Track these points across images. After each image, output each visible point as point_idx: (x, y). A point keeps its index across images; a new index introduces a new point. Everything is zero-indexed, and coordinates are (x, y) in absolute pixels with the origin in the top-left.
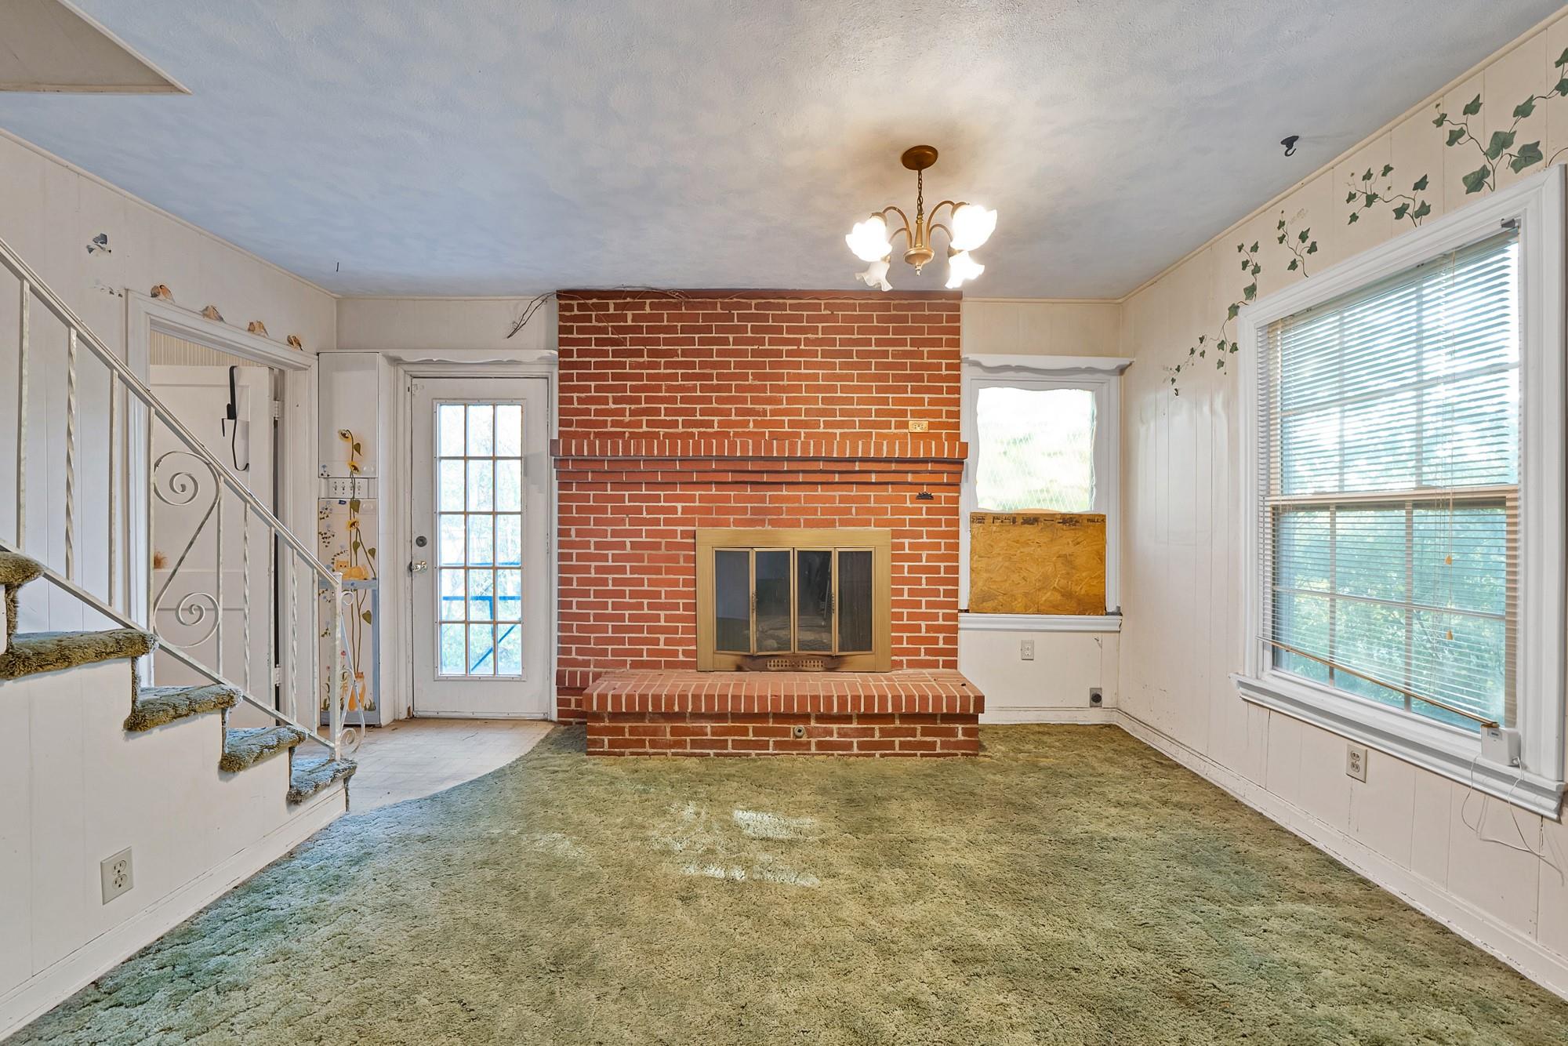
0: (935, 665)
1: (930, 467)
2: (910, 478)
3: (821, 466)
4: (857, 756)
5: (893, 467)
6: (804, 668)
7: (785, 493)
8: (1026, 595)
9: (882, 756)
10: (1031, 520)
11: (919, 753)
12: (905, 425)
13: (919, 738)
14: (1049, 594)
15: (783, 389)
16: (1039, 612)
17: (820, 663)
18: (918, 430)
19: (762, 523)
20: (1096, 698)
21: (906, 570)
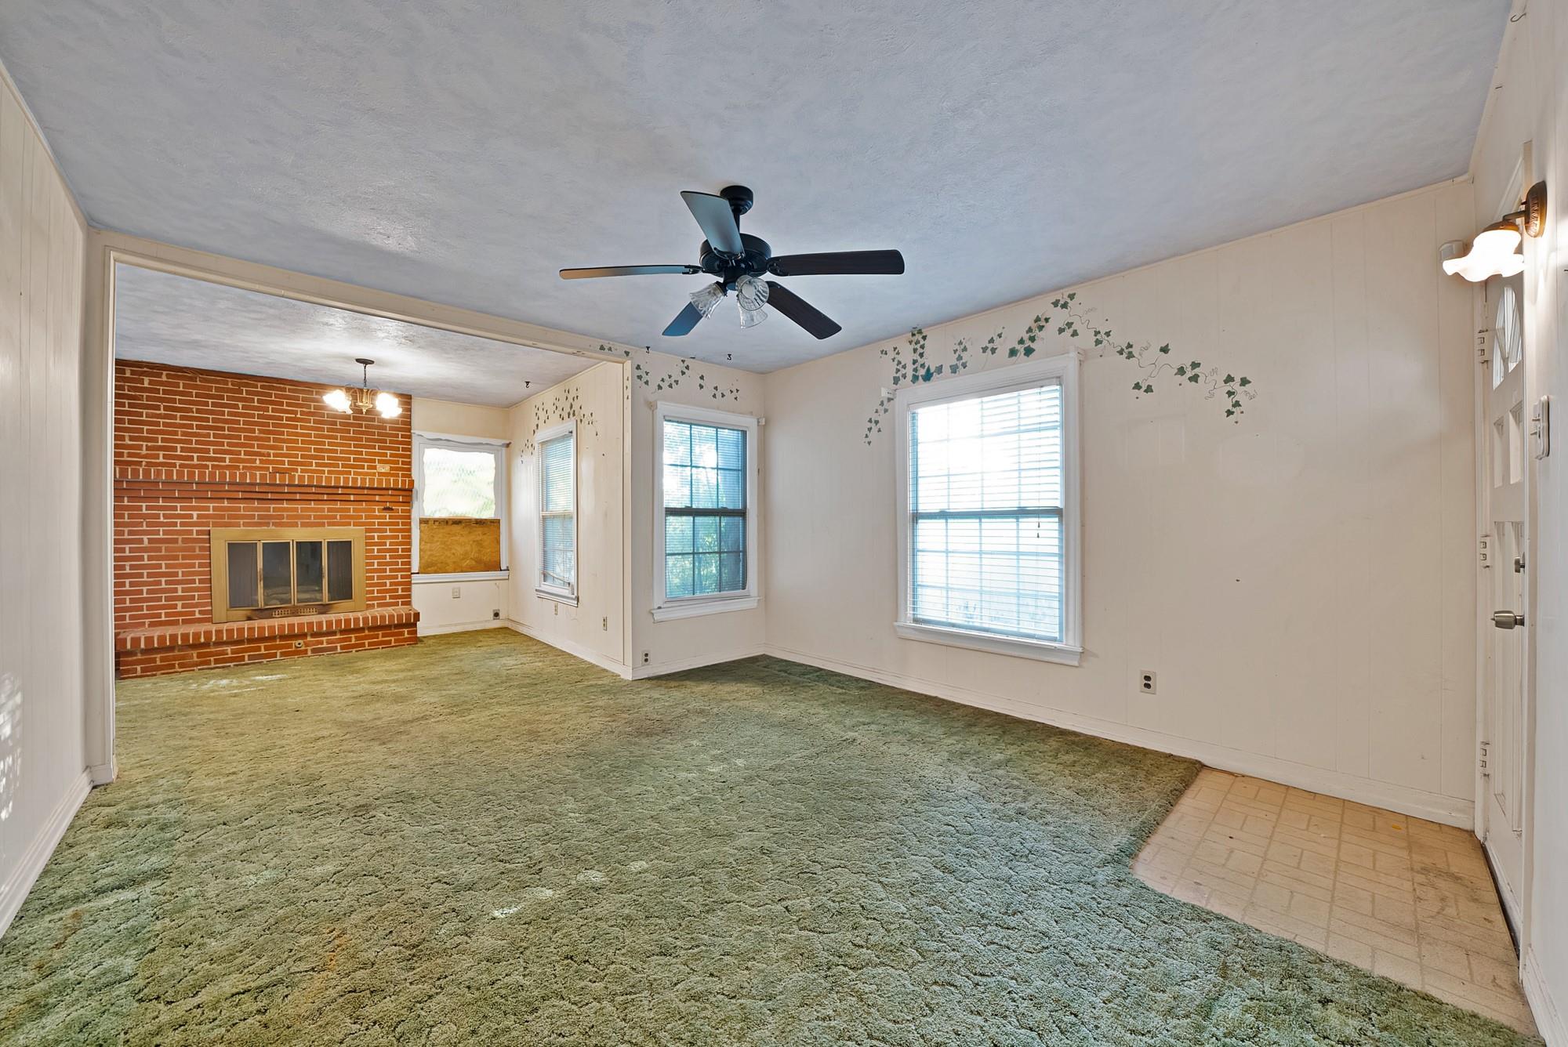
0: (397, 604)
1: (390, 492)
2: (377, 498)
3: (314, 490)
4: (340, 653)
5: (366, 492)
6: (299, 614)
7: (285, 505)
8: (454, 562)
9: (356, 651)
10: (457, 522)
11: (380, 647)
12: (375, 468)
13: (380, 639)
14: (468, 561)
15: (284, 441)
16: (462, 572)
17: (314, 610)
18: (383, 471)
19: (267, 524)
20: (496, 615)
21: (376, 551)
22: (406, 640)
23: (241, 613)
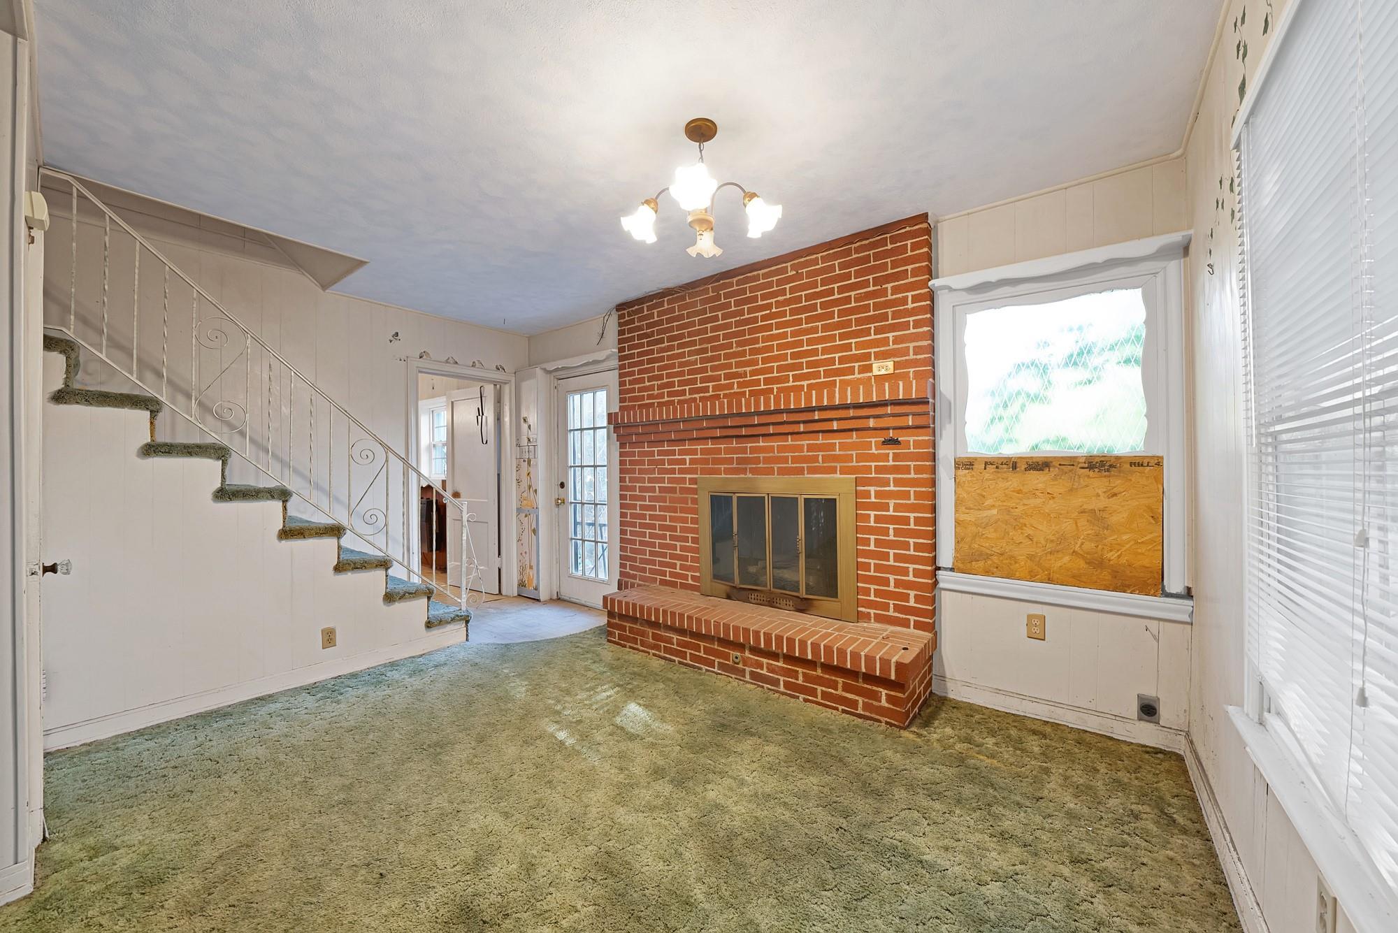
0: (906, 624)
1: (889, 410)
2: (872, 423)
3: (785, 417)
4: (783, 694)
5: (851, 413)
6: (778, 605)
7: (761, 444)
8: (1031, 557)
9: (806, 700)
10: (1040, 465)
11: (841, 708)
12: (869, 368)
13: (840, 692)
14: (1067, 558)
15: (758, 351)
16: (1050, 580)
17: (791, 604)
18: (883, 372)
19: (744, 471)
20: (1148, 710)
21: (872, 519)
22: (882, 711)
23: (721, 587)
